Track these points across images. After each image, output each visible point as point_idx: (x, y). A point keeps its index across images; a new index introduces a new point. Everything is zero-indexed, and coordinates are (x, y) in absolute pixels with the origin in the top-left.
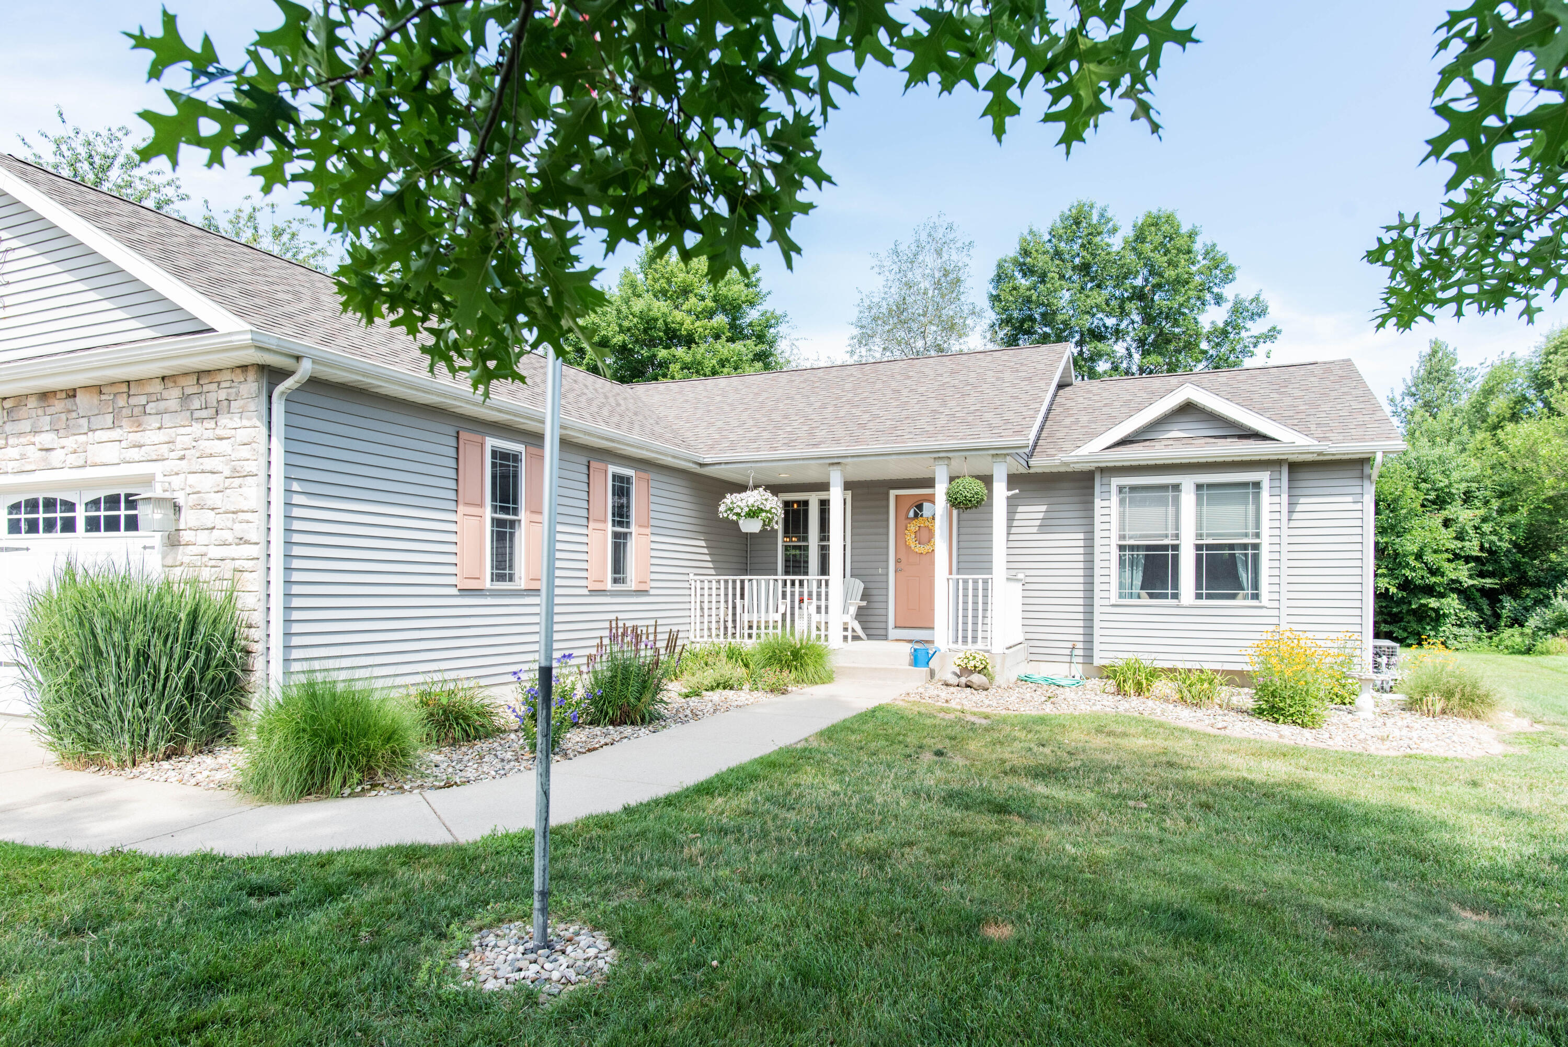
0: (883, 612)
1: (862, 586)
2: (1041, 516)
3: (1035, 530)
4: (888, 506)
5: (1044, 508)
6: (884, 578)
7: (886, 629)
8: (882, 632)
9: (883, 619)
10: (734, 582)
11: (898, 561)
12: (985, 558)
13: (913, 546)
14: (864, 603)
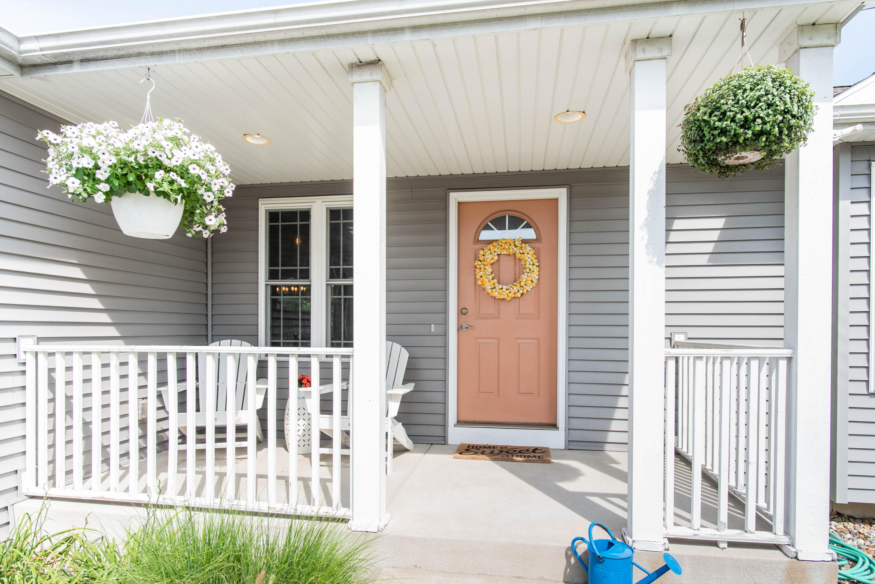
0: (438, 397)
1: (405, 355)
2: (715, 236)
3: (704, 260)
4: (446, 221)
5: (720, 223)
6: (439, 341)
7: (444, 426)
8: (438, 431)
9: (439, 408)
10: (162, 359)
11: (462, 312)
12: (618, 308)
13: (488, 287)
14: (409, 388)
